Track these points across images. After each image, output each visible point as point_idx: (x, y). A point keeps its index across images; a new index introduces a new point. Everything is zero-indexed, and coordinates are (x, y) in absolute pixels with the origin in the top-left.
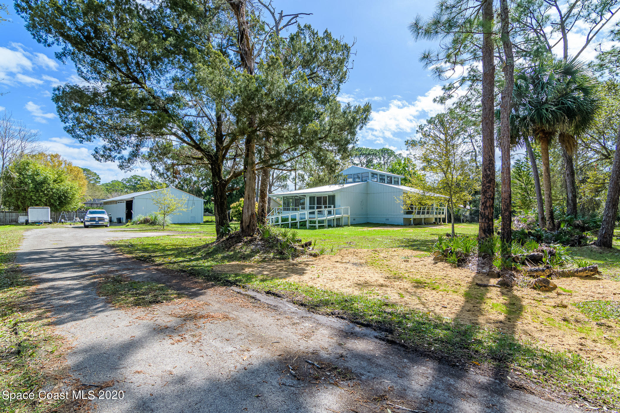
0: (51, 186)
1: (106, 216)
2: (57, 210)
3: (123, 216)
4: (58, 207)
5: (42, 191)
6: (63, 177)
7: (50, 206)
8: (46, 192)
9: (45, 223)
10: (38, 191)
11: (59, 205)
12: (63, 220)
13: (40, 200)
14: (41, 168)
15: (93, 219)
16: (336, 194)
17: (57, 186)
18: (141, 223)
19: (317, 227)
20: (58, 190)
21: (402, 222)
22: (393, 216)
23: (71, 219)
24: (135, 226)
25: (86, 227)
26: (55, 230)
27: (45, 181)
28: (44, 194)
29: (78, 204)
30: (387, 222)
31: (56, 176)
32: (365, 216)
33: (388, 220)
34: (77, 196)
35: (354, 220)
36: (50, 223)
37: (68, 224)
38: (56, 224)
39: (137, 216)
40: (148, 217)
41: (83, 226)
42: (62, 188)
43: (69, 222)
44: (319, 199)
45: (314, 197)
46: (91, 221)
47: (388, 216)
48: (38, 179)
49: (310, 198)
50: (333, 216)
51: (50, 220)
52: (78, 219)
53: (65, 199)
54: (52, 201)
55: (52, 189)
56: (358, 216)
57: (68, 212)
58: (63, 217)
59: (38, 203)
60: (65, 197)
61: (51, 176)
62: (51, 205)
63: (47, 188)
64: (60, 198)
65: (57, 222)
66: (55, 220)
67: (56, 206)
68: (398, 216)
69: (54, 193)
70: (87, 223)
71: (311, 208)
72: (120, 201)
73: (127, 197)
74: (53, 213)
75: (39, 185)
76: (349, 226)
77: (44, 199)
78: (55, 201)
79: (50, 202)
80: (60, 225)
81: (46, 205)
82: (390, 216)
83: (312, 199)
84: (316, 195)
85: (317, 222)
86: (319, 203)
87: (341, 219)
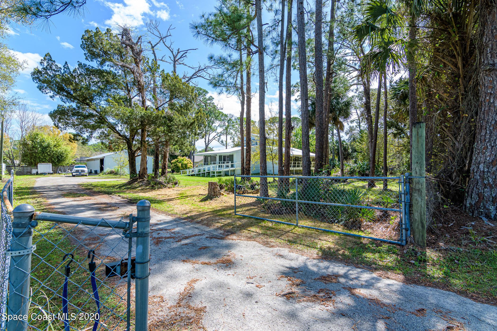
0: (52, 149)
1: (86, 169)
2: (56, 165)
3: (98, 169)
4: (57, 163)
5: (46, 153)
6: (60, 143)
7: (51, 162)
8: (49, 153)
9: (49, 173)
10: (44, 153)
11: (57, 162)
12: (60, 172)
13: (45, 159)
14: (45, 138)
15: (77, 171)
16: (234, 154)
17: (56, 149)
18: (108, 174)
19: (216, 176)
20: (56, 152)
23: (65, 171)
24: (104, 176)
25: (74, 176)
26: (54, 178)
27: (48, 146)
28: (48, 154)
29: (70, 160)
31: (55, 142)
34: (69, 156)
36: (52, 174)
37: (63, 174)
38: (55, 175)
39: (107, 169)
40: (113, 170)
41: (71, 175)
42: (60, 150)
43: (64, 173)
44: (224, 157)
45: (221, 156)
46: (76, 172)
48: (44, 145)
50: (229, 169)
51: (51, 172)
52: (69, 171)
53: (61, 158)
54: (53, 159)
55: (53, 151)
57: (64, 166)
58: (60, 170)
59: (44, 160)
60: (62, 156)
61: (52, 143)
62: (53, 162)
63: (50, 151)
64: (58, 157)
65: (56, 173)
66: (55, 172)
67: (55, 163)
69: (54, 154)
70: (74, 174)
71: (219, 163)
72: (96, 159)
73: (101, 156)
74: (54, 167)
75: (45, 149)
77: (48, 158)
78: (55, 159)
79: (52, 159)
80: (58, 175)
81: (49, 162)
83: (220, 157)
84: (223, 154)
85: (216, 173)
86: (224, 160)
87: (234, 171)
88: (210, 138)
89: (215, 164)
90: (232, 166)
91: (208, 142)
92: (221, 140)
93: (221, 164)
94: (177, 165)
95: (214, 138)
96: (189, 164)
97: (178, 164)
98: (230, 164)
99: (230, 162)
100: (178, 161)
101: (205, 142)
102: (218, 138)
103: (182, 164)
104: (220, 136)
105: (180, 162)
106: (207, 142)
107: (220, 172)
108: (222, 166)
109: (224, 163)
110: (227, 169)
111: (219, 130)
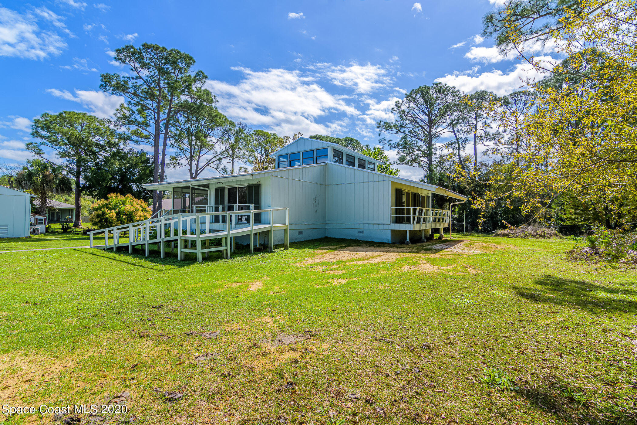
16: (262, 183)
19: (199, 256)
21: (387, 237)
22: (371, 227)
30: (361, 237)
32: (320, 226)
33: (363, 232)
35: (301, 233)
44: (232, 191)
45: (223, 189)
47: (362, 227)
49: (217, 190)
50: (249, 229)
56: (307, 227)
68: (381, 227)
71: (217, 209)
76: (286, 248)
82: (366, 226)
83: (219, 192)
84: (227, 186)
85: (199, 245)
86: (232, 200)
87: (266, 234)
88: (201, 165)
89: (203, 210)
90: (258, 219)
91: (197, 171)
92: (222, 166)
93: (221, 213)
94: (104, 214)
95: (208, 163)
96: (140, 213)
97: (107, 211)
98: (251, 212)
99: (252, 206)
100: (107, 206)
101: (191, 170)
102: (218, 162)
103: (118, 214)
104: (220, 159)
105: (114, 208)
106: (194, 171)
107: (218, 242)
108: (224, 218)
109: (230, 209)
110: (245, 230)
111: (220, 148)
